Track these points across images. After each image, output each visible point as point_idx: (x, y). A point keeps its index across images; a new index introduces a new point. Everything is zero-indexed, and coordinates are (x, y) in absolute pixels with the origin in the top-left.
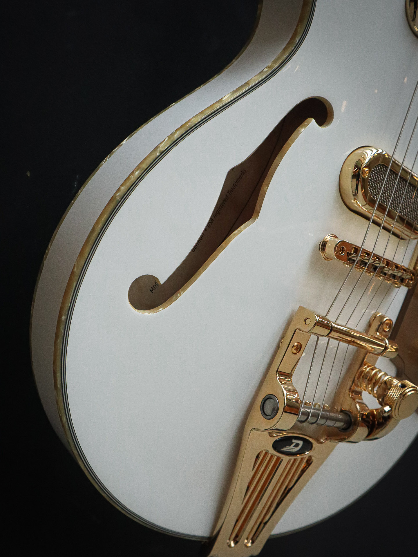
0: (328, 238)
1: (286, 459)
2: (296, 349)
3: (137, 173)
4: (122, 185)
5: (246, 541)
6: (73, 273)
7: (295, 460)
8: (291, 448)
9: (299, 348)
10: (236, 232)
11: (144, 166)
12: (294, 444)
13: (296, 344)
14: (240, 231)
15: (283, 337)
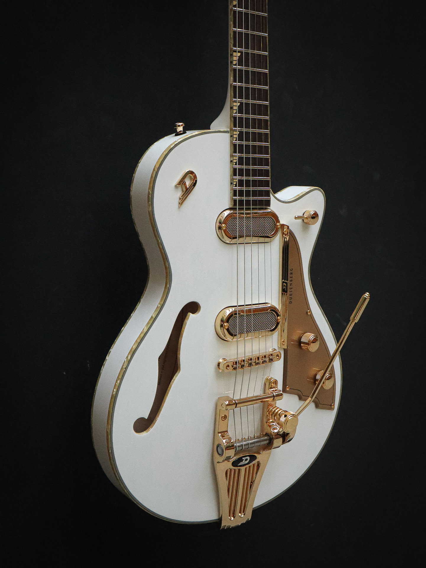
0: (221, 361)
1: (243, 469)
2: (224, 418)
3: (118, 382)
4: (114, 388)
5: (240, 514)
6: (107, 432)
7: (250, 467)
8: (244, 462)
9: (225, 417)
10: (172, 380)
11: (120, 377)
12: (244, 460)
13: (223, 416)
14: (174, 380)
15: (216, 415)
